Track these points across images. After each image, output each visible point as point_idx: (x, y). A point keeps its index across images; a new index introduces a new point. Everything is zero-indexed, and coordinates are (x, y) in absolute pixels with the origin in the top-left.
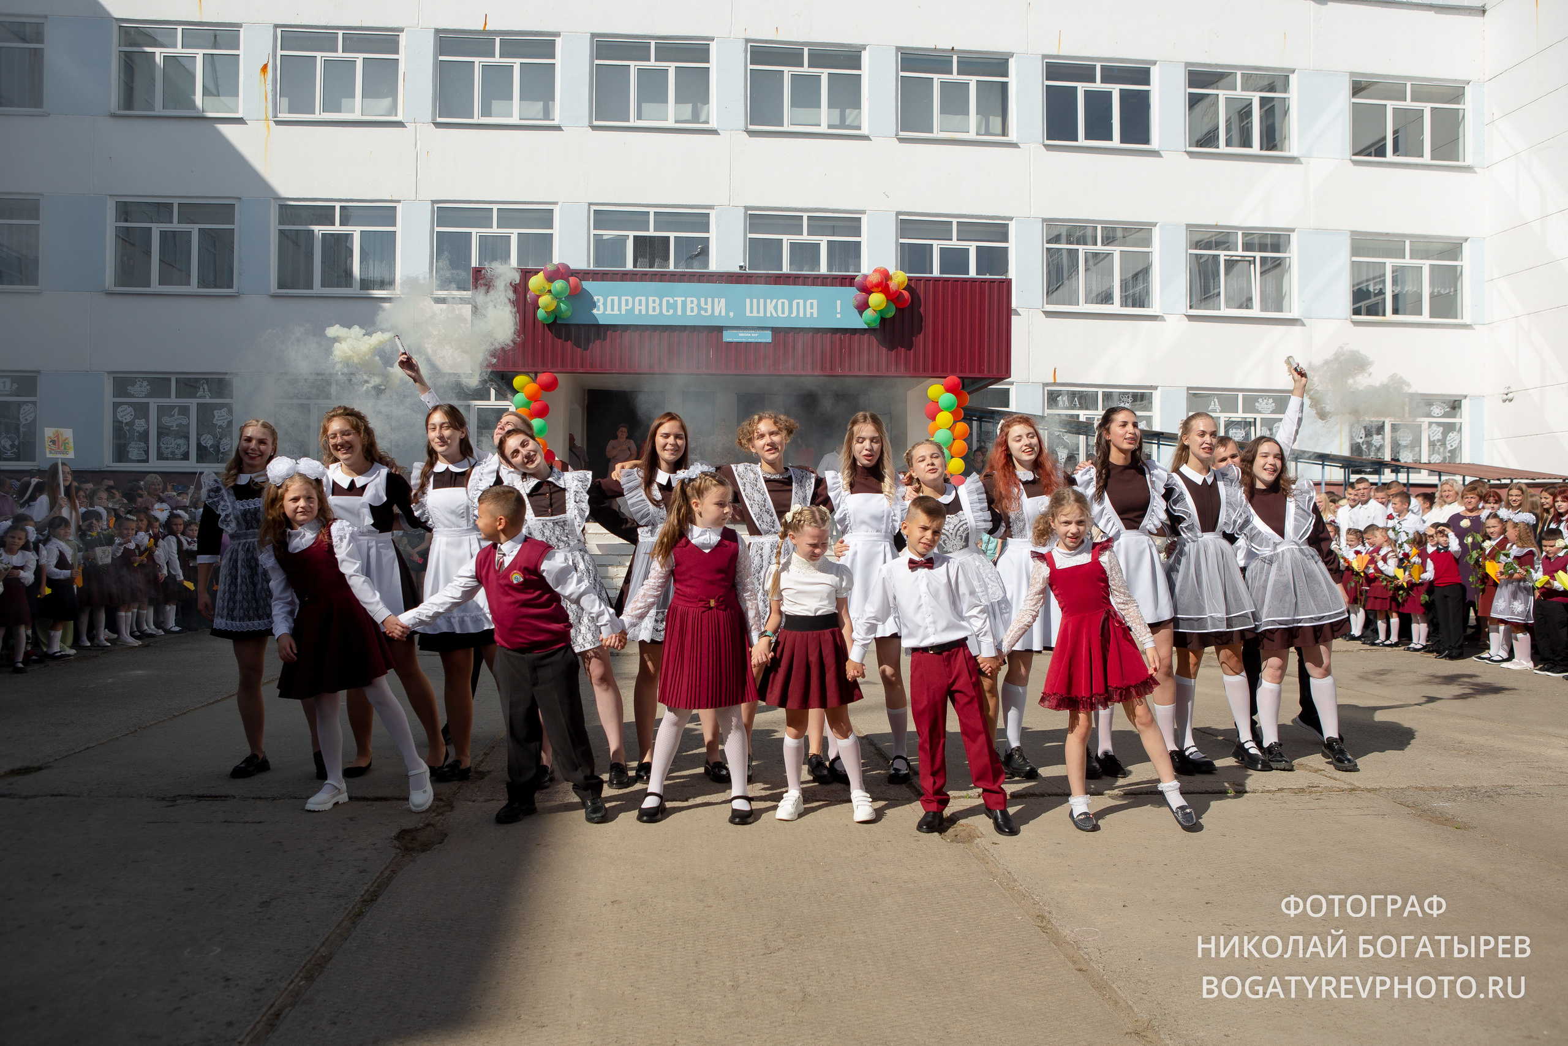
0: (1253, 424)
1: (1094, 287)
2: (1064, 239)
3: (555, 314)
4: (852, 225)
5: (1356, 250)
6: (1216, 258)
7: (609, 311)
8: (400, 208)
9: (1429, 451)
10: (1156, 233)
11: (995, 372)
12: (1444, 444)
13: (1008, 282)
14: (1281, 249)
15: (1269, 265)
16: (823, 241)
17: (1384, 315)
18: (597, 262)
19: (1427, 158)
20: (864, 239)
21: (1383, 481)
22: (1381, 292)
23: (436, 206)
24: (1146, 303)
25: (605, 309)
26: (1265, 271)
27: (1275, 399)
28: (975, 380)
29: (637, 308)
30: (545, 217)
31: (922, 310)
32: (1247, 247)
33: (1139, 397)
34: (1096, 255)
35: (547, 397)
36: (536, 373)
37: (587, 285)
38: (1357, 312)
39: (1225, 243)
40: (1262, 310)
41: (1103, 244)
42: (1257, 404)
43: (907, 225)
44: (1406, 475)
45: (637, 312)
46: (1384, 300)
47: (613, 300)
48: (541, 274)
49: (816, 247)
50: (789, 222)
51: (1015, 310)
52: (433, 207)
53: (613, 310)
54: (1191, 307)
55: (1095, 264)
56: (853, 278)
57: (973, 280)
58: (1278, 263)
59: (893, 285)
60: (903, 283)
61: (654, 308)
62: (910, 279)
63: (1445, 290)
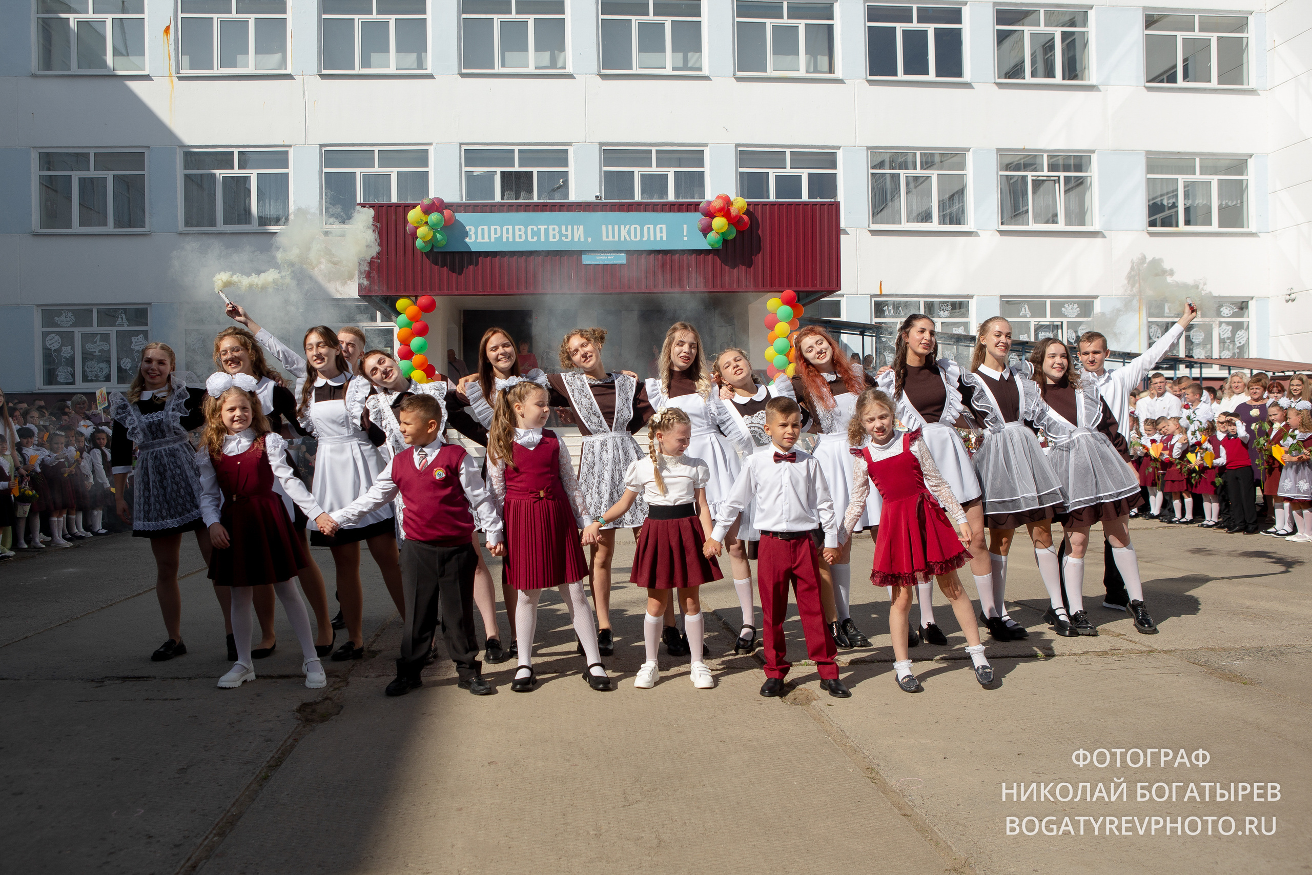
0: (1060, 327)
1: (915, 207)
2: (887, 164)
3: (432, 242)
4: (696, 156)
5: (1151, 168)
6: (1024, 178)
7: (480, 240)
8: (291, 151)
9: (1220, 347)
10: (970, 157)
11: (826, 286)
12: (1233, 342)
13: (837, 205)
14: (1083, 169)
15: (1072, 184)
16: (671, 172)
17: (1177, 226)
18: (469, 196)
19: (1214, 83)
20: (707, 169)
21: (1178, 376)
22: (1175, 206)
23: (324, 149)
24: (962, 221)
25: (477, 237)
26: (1069, 189)
27: (1080, 305)
28: (809, 293)
29: (505, 236)
30: (421, 157)
31: (760, 232)
32: (1053, 167)
33: (958, 306)
34: (916, 178)
35: (427, 317)
36: (416, 297)
37: (460, 217)
38: (1152, 224)
39: (1032, 165)
40: (1066, 225)
41: (922, 168)
42: (1063, 309)
43: (745, 156)
44: (1199, 369)
45: (505, 240)
46: (1177, 212)
47: (483, 230)
48: (418, 208)
49: (665, 177)
50: (640, 156)
51: (844, 230)
52: (321, 151)
53: (483, 238)
54: (1002, 224)
55: (916, 187)
56: (698, 204)
57: (805, 204)
58: (1080, 182)
59: (734, 211)
60: (743, 208)
61: (520, 236)
62: (749, 204)
63: (1232, 202)
